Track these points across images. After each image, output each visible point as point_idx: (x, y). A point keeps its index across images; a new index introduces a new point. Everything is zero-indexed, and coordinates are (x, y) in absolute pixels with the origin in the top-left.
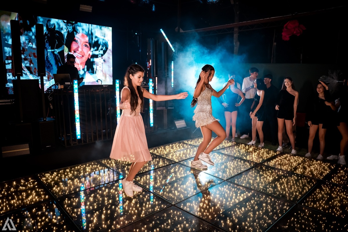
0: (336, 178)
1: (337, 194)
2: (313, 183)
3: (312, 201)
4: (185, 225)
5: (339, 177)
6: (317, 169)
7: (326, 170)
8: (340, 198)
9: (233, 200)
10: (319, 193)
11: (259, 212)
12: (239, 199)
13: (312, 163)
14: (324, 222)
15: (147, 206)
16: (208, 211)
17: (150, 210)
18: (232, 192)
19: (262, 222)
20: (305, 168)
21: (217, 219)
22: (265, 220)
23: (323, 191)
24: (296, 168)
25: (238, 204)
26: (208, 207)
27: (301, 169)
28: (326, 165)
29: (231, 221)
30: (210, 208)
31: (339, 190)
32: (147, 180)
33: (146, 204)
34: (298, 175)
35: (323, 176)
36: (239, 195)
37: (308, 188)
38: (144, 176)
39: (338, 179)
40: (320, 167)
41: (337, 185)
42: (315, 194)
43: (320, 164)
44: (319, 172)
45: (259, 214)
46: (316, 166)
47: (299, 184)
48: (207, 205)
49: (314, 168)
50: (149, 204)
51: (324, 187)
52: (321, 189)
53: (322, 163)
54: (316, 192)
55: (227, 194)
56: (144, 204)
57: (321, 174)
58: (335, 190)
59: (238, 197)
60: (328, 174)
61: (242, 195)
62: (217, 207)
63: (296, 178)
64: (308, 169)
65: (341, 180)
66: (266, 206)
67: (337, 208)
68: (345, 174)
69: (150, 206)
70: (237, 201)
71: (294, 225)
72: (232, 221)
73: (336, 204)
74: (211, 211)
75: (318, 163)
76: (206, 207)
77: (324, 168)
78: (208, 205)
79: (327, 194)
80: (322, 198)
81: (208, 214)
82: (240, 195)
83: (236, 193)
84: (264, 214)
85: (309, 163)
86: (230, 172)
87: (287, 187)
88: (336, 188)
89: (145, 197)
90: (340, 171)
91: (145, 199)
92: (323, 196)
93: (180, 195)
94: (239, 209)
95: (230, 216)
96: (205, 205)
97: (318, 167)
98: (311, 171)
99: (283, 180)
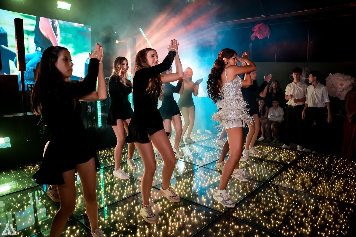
0: (301, 163)
1: (300, 175)
2: (281, 167)
3: (278, 181)
4: (163, 203)
5: (303, 162)
6: (286, 156)
7: (294, 157)
8: (302, 177)
9: (208, 182)
10: (284, 174)
11: (231, 190)
12: (213, 181)
13: (282, 151)
14: (286, 195)
15: (128, 189)
16: (185, 191)
17: (131, 192)
18: (208, 176)
19: (233, 198)
20: (275, 156)
21: (193, 197)
22: (236, 196)
23: (289, 172)
24: (266, 156)
25: (212, 185)
26: (185, 188)
27: (272, 156)
28: (294, 153)
29: (205, 198)
30: (187, 188)
31: (302, 172)
32: (128, 168)
33: (127, 187)
34: (268, 161)
35: (291, 161)
36: (213, 178)
37: (276, 171)
38: (125, 165)
39: (303, 163)
40: (289, 154)
41: (301, 168)
42: (282, 175)
43: (289, 153)
44: (288, 158)
45: (231, 192)
46: (285, 154)
47: (269, 168)
48: (183, 186)
49: (283, 155)
50: (130, 187)
51: (290, 169)
52: (287, 171)
53: (291, 151)
54: (283, 173)
55: (203, 178)
56: (126, 188)
57: (289, 160)
58: (299, 172)
59: (213, 180)
60: (294, 160)
61: (217, 178)
62: (193, 188)
63: (266, 164)
64: (278, 157)
65: (305, 163)
66: (238, 186)
67: (298, 185)
68: (309, 159)
69: (131, 189)
70: (212, 183)
71: (261, 198)
72: (207, 198)
73: (298, 182)
74: (188, 191)
75: (287, 152)
76: (183, 188)
77: (292, 155)
78: (185, 186)
79: (292, 175)
80: (287, 178)
81: (185, 193)
82: (215, 178)
83: (211, 177)
84: (235, 192)
85: (279, 151)
86: (206, 160)
87: (258, 170)
88: (300, 170)
89: (126, 182)
90: (305, 157)
91: (126, 184)
92: (288, 176)
93: (159, 180)
94: (213, 188)
95: (205, 194)
96: (182, 187)
97: (287, 154)
98: (280, 158)
99: (255, 165)
